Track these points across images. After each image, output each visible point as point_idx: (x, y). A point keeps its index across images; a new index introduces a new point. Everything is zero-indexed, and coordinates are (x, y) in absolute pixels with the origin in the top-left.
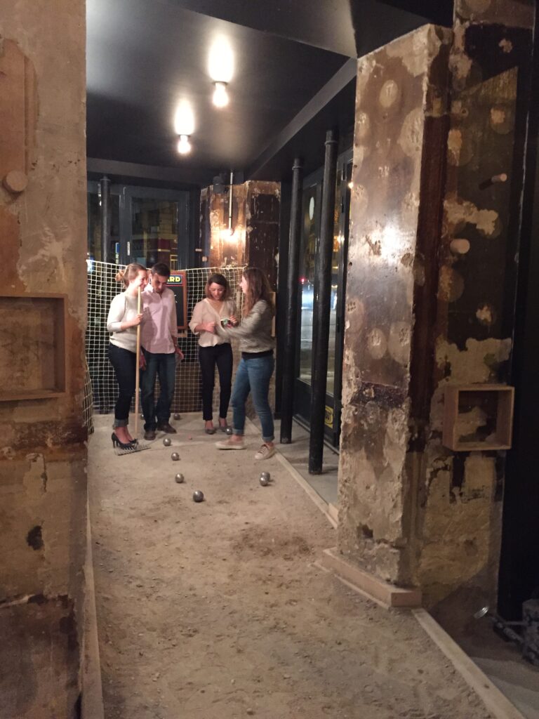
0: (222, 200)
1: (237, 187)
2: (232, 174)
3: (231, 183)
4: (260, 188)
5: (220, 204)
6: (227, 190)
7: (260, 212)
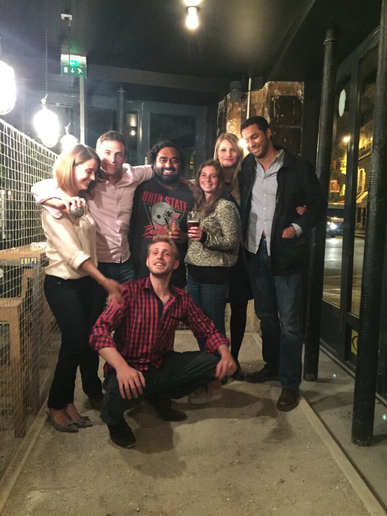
0: (240, 109)
1: (256, 93)
2: (250, 79)
3: (249, 89)
4: (280, 89)
5: (238, 113)
6: (245, 97)
7: (280, 116)
